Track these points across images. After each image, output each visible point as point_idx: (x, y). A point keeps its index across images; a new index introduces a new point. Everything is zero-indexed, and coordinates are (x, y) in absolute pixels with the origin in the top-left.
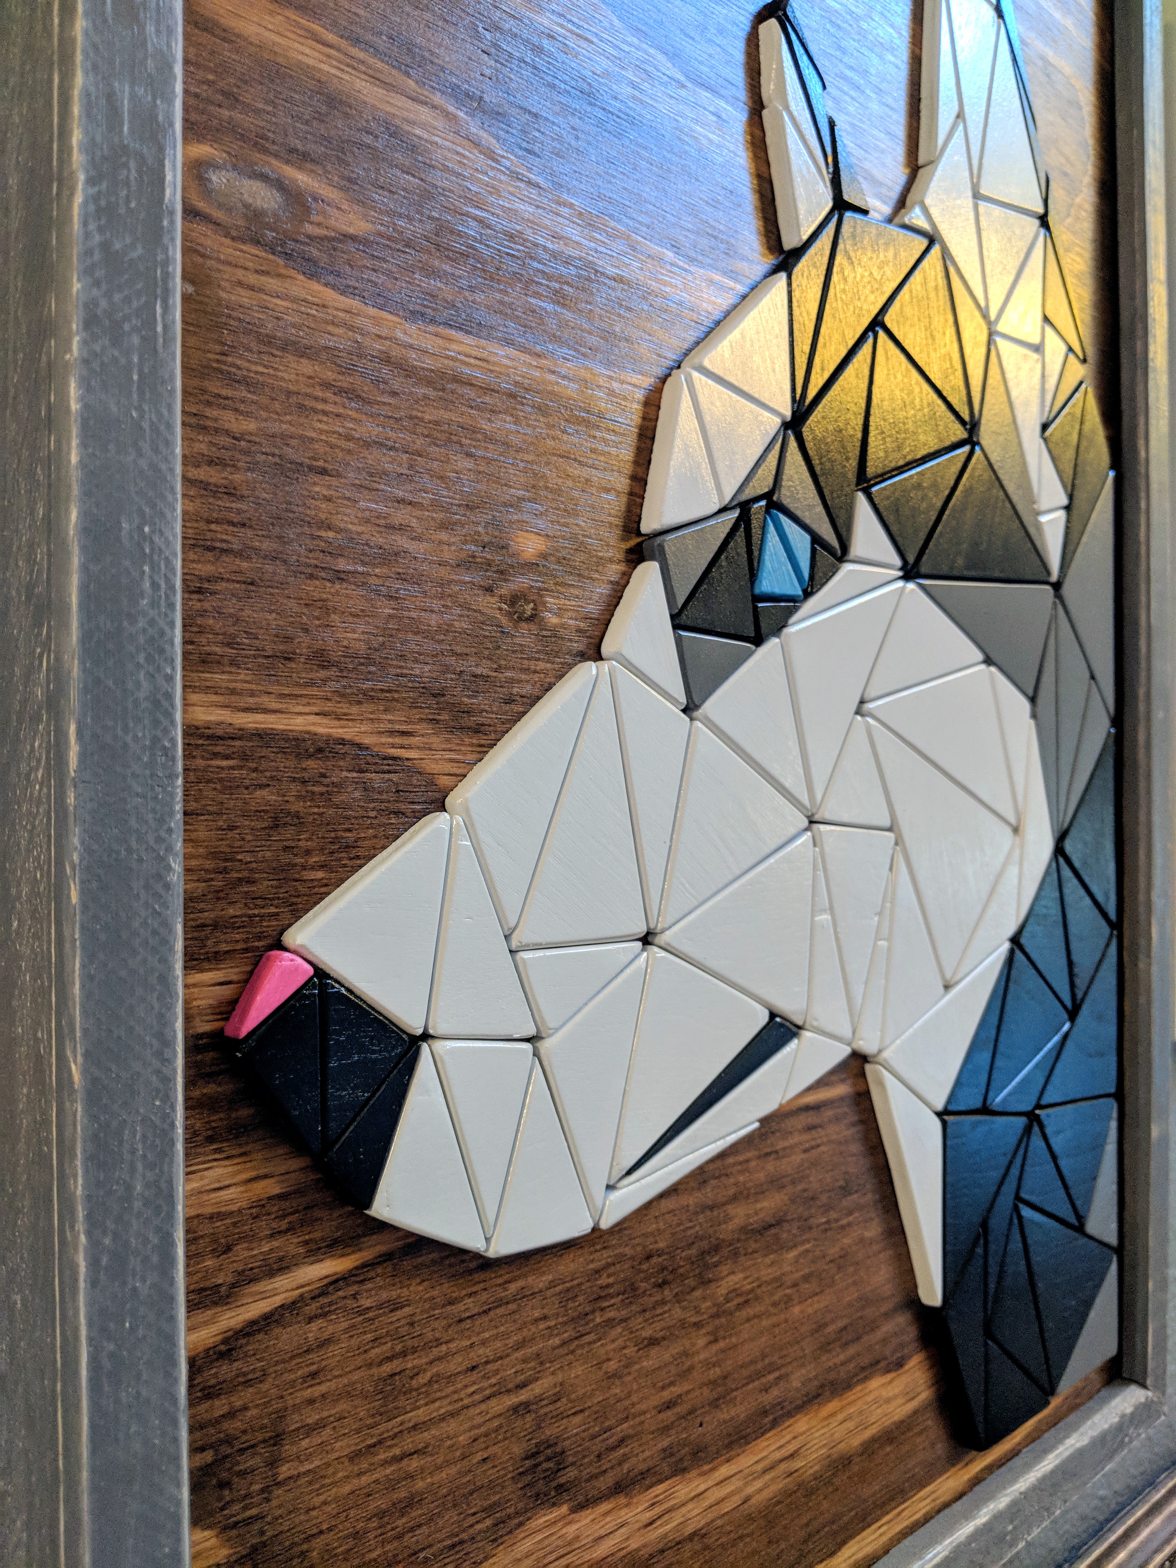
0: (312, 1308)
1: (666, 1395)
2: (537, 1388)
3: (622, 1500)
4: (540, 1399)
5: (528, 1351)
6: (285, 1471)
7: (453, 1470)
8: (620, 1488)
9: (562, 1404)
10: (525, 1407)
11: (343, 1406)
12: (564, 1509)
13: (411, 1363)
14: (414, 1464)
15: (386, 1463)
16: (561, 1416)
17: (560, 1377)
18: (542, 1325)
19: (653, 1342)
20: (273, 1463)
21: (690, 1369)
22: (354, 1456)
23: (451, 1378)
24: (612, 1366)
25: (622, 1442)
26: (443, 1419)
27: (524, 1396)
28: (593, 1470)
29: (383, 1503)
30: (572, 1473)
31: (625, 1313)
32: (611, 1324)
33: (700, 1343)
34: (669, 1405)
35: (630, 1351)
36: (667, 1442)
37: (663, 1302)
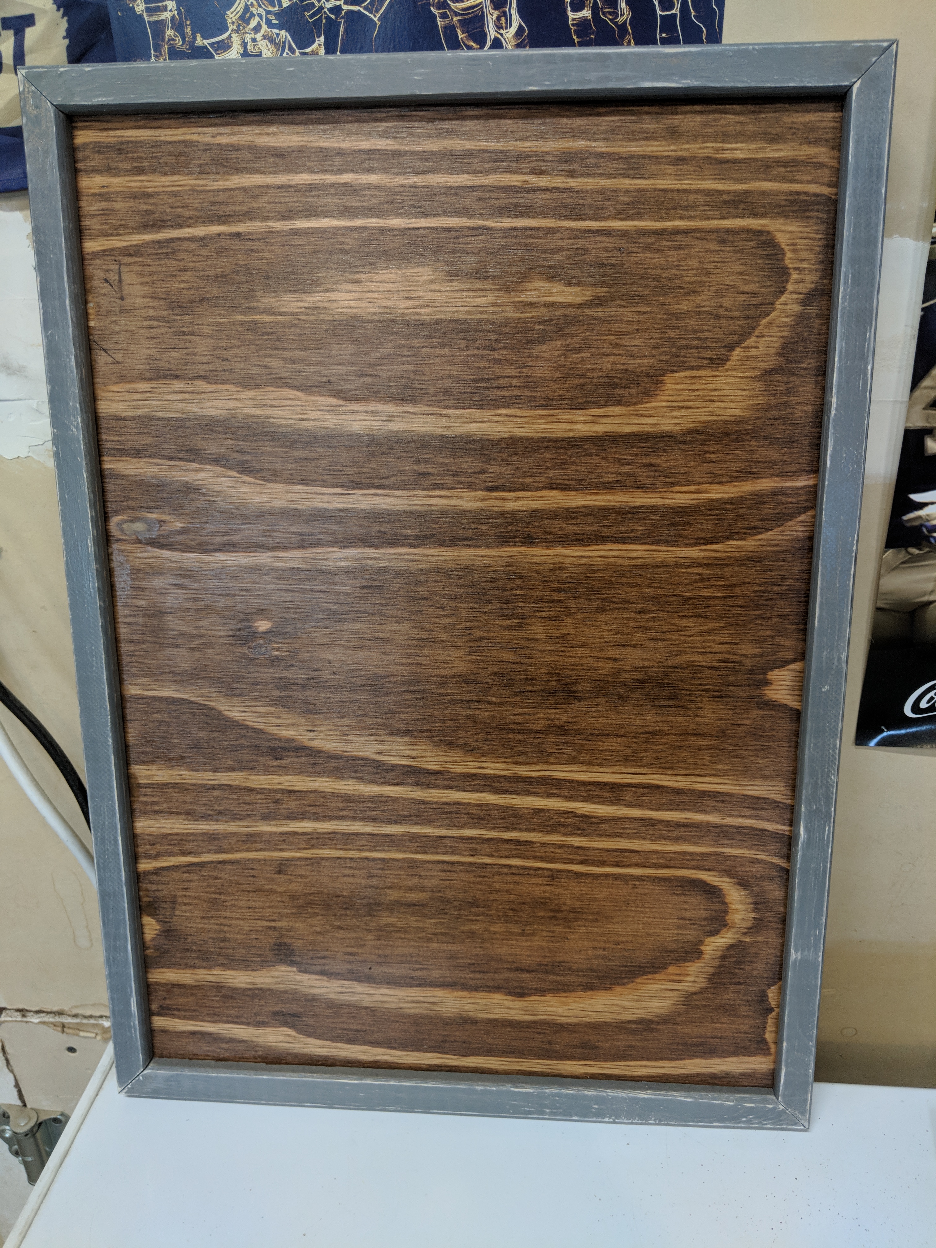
0: (185, 869)
1: (350, 950)
2: (279, 924)
3: (325, 978)
4: (281, 928)
5: (275, 911)
6: (177, 913)
7: (243, 937)
8: (322, 973)
9: (292, 933)
10: (274, 928)
11: (196, 901)
12: (295, 969)
13: (222, 897)
14: (226, 929)
15: (214, 924)
16: (293, 937)
17: (291, 924)
18: (281, 904)
19: (340, 928)
20: (173, 909)
21: (364, 945)
22: (203, 918)
23: (240, 908)
24: (318, 929)
25: (324, 958)
26: (237, 919)
27: (273, 924)
28: (309, 961)
29: (214, 936)
30: (298, 959)
31: (324, 913)
32: (317, 914)
33: (370, 937)
34: (351, 954)
35: (328, 927)
36: (350, 967)
37: (346, 915)
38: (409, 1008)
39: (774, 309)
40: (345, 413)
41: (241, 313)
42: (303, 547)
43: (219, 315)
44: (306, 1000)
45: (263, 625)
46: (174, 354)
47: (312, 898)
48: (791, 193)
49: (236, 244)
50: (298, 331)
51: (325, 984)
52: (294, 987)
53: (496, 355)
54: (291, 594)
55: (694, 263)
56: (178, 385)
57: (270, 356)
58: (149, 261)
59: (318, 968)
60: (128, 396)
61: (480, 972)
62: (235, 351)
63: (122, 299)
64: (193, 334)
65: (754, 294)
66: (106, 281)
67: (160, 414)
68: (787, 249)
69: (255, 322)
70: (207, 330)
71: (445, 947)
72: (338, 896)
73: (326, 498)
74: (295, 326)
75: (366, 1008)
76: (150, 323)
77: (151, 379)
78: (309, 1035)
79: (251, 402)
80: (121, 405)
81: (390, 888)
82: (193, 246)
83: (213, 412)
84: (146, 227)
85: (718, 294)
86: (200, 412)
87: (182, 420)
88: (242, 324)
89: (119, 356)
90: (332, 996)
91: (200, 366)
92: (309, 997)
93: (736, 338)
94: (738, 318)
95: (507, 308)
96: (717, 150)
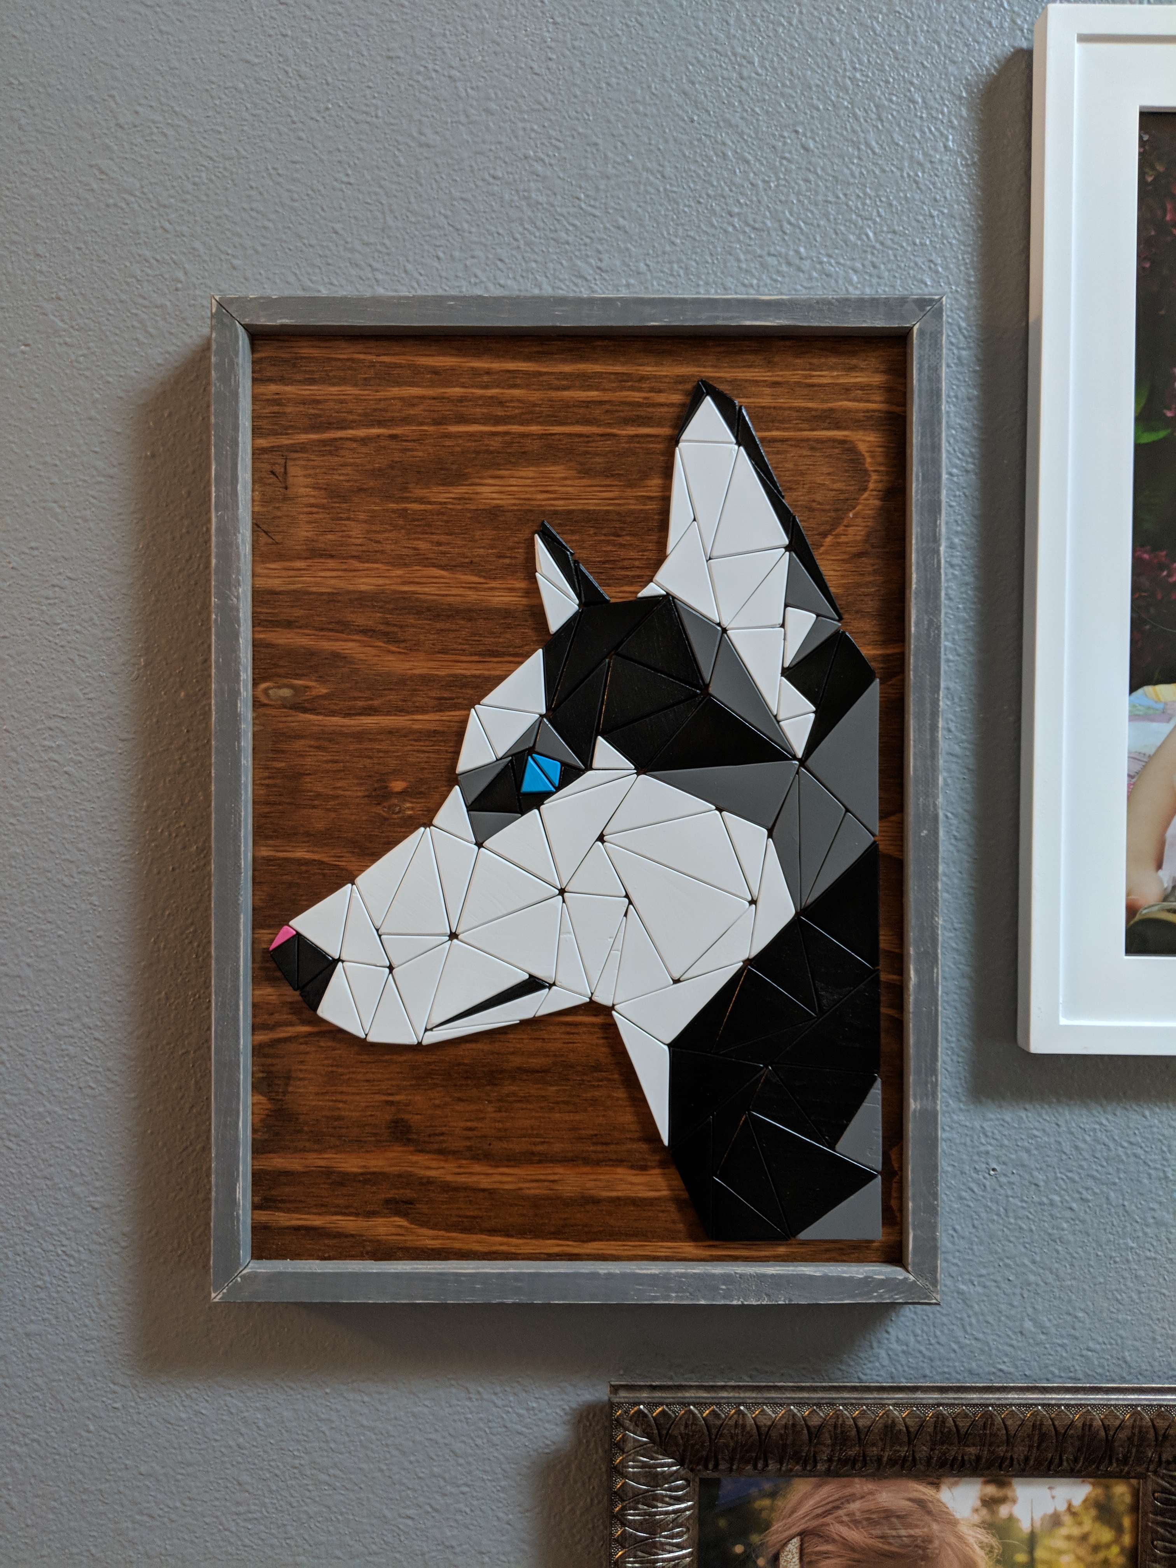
0: (301, 1040)
1: (469, 1124)
2: (397, 1098)
3: (442, 1157)
4: (399, 1102)
6: (290, 1089)
7: (358, 1114)
8: (440, 1152)
9: (410, 1108)
10: (392, 1103)
11: (311, 1076)
12: (411, 1149)
13: (340, 1070)
14: (341, 1105)
15: (328, 1100)
16: (410, 1113)
17: (409, 1097)
18: (401, 1075)
19: (460, 1100)
20: (287, 1085)
21: (484, 1118)
22: (317, 1094)
23: (357, 1081)
24: (437, 1102)
25: (442, 1134)
26: (353, 1094)
27: (390, 1098)
28: (426, 1139)
29: (328, 1113)
30: (415, 1136)
31: (444, 1083)
32: (436, 1085)
33: (490, 1109)
34: (470, 1129)
35: (448, 1099)
36: (468, 1144)
37: (467, 1085)
38: (529, 1188)
39: (858, 504)
40: (485, 590)
41: (394, 502)
42: (441, 711)
43: (374, 503)
44: (421, 1184)
45: (398, 786)
46: (330, 537)
47: (433, 1067)
48: (868, 411)
49: (393, 445)
50: (445, 518)
51: (442, 1164)
52: (409, 1169)
53: (621, 540)
54: (427, 755)
55: (790, 466)
56: (331, 563)
57: (419, 539)
58: (313, 457)
59: (436, 1146)
60: (284, 573)
61: (602, 1144)
62: (387, 535)
63: (286, 488)
64: (348, 519)
65: (842, 491)
66: (273, 473)
67: (314, 589)
68: (867, 455)
69: (406, 510)
70: (362, 516)
71: (567, 1117)
72: (459, 1065)
73: (464, 665)
74: (442, 514)
75: (484, 1190)
76: (309, 509)
77: (306, 558)
78: (422, 1225)
79: (399, 580)
80: (277, 581)
81: (513, 1053)
82: (355, 445)
83: (363, 588)
84: (314, 428)
85: (810, 491)
86: (351, 588)
87: (333, 594)
88: (394, 511)
89: (278, 538)
90: (449, 1178)
91: (353, 547)
92: (424, 1180)
93: (828, 527)
94: (829, 511)
95: (631, 502)
96: (806, 377)
